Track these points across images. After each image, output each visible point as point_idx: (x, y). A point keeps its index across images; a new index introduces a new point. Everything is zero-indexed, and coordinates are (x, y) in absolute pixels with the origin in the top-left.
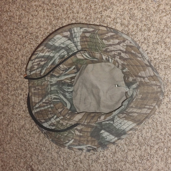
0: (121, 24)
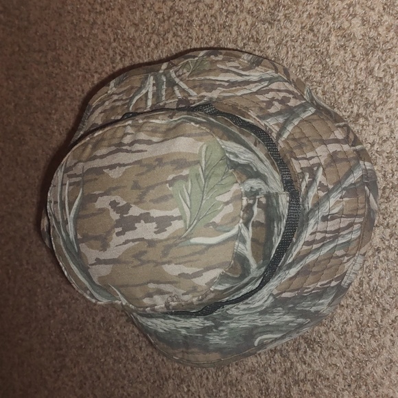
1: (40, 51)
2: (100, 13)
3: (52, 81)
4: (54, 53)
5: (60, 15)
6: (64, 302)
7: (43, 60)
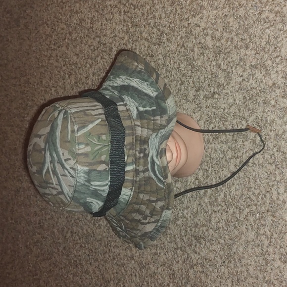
1: (15, 78)
2: (54, 50)
3: (24, 96)
4: (25, 78)
5: (29, 54)
6: (38, 241)
7: (18, 83)
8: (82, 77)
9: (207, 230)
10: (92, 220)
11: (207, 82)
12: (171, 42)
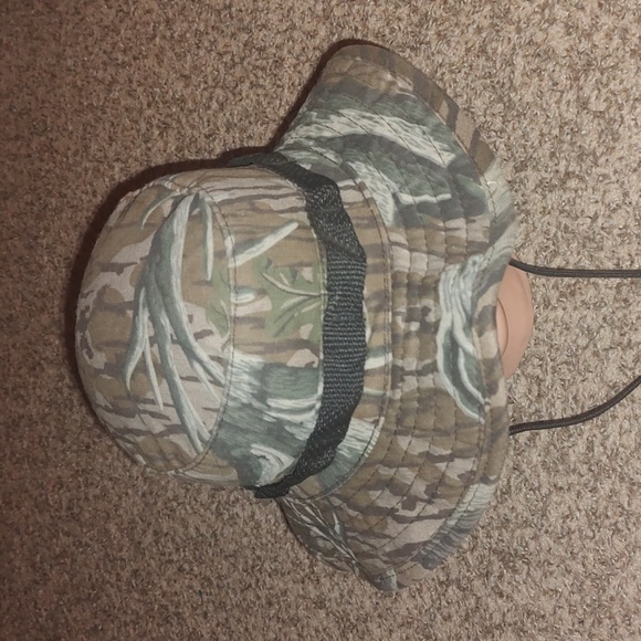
0: (566, 25)
1: (17, 138)
2: (123, 65)
3: (39, 183)
4: (43, 139)
5: (54, 76)
6: (63, 554)
7: (23, 152)
8: (196, 133)
9: (535, 537)
10: (213, 502)
11: (548, 145)
12: (448, 43)
